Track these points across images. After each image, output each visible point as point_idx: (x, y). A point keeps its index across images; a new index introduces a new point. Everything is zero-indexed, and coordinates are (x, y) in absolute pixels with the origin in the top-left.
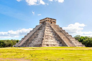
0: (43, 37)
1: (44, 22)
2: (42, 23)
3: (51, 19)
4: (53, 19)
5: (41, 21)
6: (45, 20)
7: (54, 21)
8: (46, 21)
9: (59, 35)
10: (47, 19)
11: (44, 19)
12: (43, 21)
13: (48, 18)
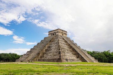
0: (59, 50)
1: (55, 34)
2: (52, 35)
3: (62, 30)
4: (65, 31)
5: (51, 33)
6: (56, 31)
7: (65, 33)
8: (58, 32)
9: (75, 48)
10: (58, 31)
11: (54, 31)
12: (53, 32)
13: (60, 29)
